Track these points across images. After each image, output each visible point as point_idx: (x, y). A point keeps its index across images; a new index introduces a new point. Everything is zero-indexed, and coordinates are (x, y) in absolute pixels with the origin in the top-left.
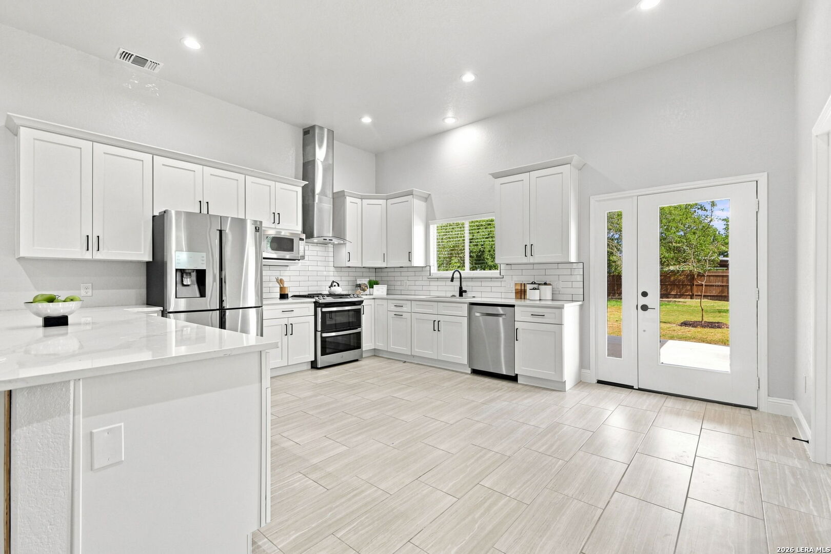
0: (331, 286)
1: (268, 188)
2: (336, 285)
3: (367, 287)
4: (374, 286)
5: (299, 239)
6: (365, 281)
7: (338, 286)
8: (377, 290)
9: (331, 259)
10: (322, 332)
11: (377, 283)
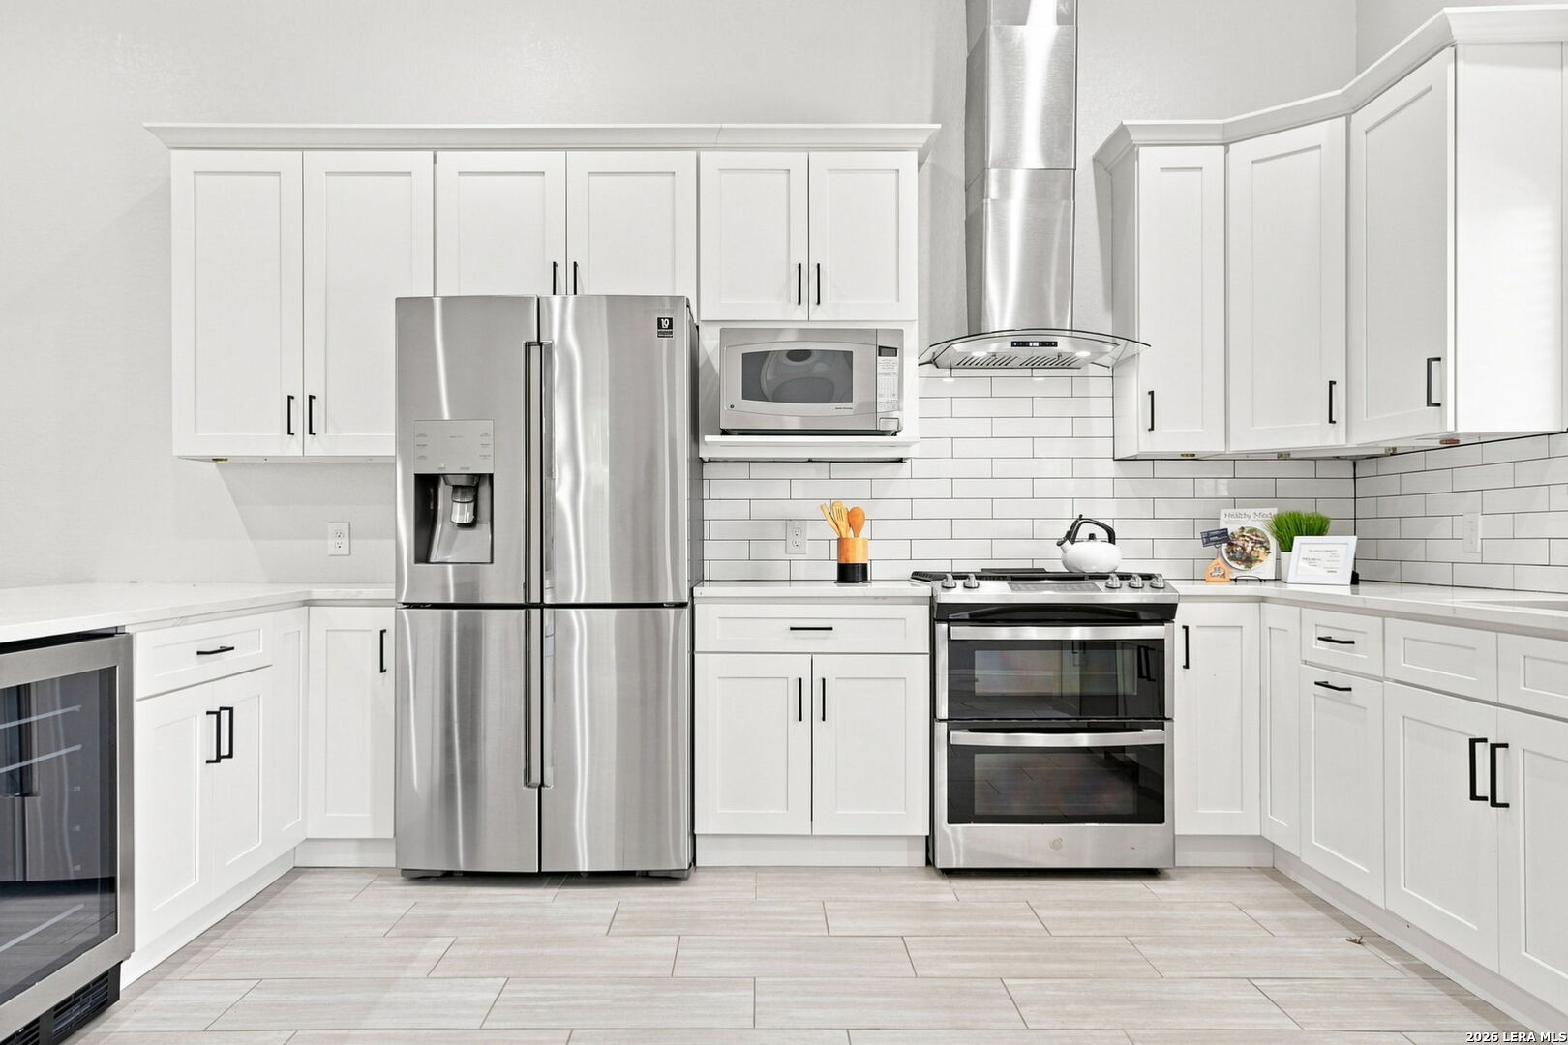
0: (1071, 536)
1: (783, 177)
2: (1102, 534)
3: (1264, 544)
4: (1297, 540)
5: (874, 350)
6: (1257, 519)
7: (1112, 538)
8: (1312, 561)
9: (1104, 427)
10: (954, 722)
11: (1317, 527)
